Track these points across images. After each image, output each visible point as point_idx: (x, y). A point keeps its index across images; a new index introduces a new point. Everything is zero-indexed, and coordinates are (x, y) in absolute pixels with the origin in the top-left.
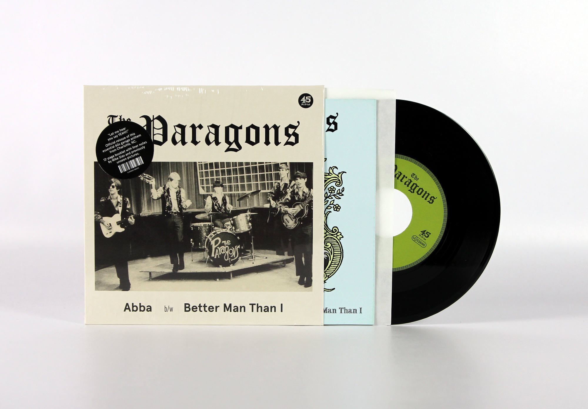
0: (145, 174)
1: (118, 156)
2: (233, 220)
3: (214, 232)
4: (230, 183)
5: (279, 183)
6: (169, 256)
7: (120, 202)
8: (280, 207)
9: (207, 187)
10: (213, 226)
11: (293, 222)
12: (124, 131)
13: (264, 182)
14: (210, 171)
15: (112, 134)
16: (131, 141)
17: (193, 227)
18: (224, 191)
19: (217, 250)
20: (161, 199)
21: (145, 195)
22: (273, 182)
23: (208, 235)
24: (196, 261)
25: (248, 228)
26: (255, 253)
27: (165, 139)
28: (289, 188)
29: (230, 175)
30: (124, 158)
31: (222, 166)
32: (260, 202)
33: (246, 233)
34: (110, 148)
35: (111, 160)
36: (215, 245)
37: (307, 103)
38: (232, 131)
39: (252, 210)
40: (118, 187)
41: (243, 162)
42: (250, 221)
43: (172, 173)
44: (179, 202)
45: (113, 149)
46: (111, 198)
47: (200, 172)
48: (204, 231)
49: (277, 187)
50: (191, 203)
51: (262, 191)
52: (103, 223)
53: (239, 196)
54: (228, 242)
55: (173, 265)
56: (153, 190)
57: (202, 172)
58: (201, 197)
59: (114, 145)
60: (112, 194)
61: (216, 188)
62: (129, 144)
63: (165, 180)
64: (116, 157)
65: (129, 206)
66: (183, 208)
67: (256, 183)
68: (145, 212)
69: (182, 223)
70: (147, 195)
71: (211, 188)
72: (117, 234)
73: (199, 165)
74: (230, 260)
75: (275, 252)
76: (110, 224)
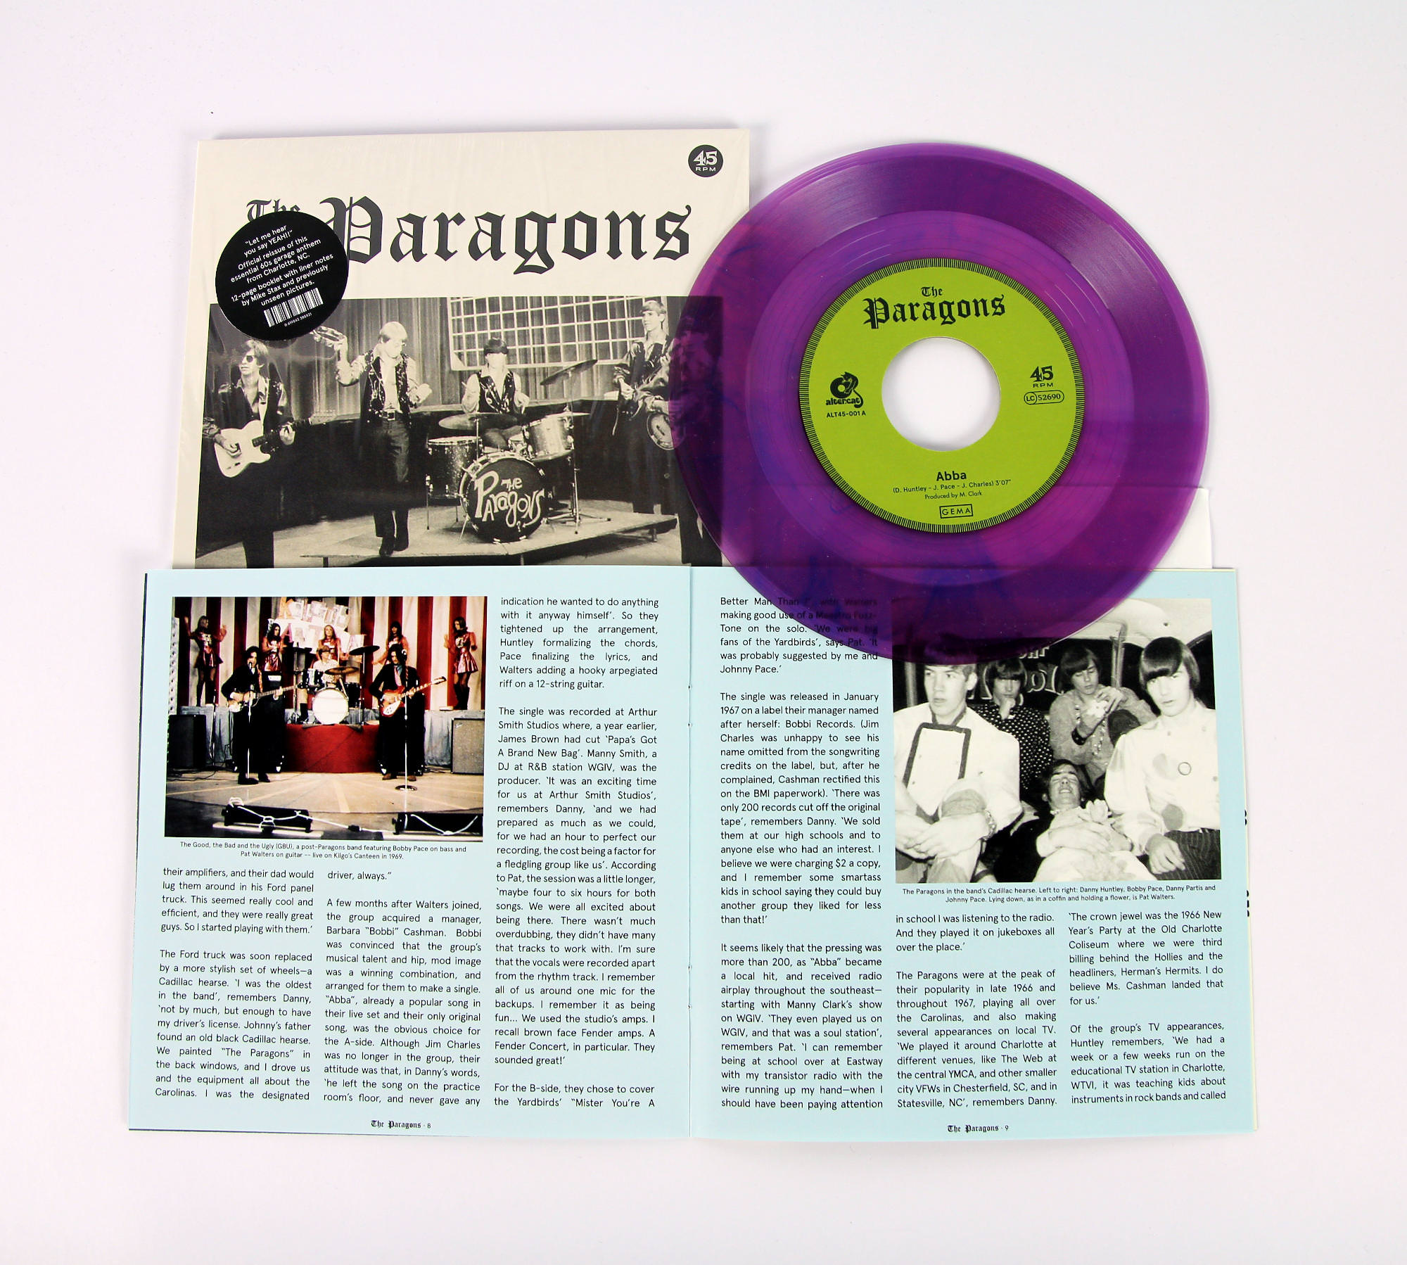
1: (265, 290)
3: (484, 458)
4: (525, 344)
5: (641, 344)
6: (373, 517)
7: (264, 393)
8: (644, 398)
9: (468, 354)
10: (481, 446)
12: (282, 233)
13: (606, 341)
14: (479, 318)
15: (254, 242)
16: (297, 254)
17: (433, 447)
18: (509, 364)
19: (489, 501)
20: (359, 384)
21: (323, 376)
23: (467, 467)
24: (437, 528)
25: (566, 449)
26: (581, 507)
27: (376, 247)
28: (664, 355)
29: (524, 326)
30: (279, 292)
31: (507, 306)
32: (595, 388)
33: (560, 461)
34: (249, 272)
35: (248, 297)
36: (485, 489)
37: (709, 166)
38: (531, 228)
39: (576, 407)
40: (261, 358)
41: (556, 298)
42: (570, 433)
43: (389, 324)
44: (403, 389)
45: (255, 274)
46: (243, 385)
47: (453, 320)
48: (459, 456)
49: (637, 353)
50: (431, 391)
51: (600, 362)
52: (220, 444)
53: (545, 375)
54: (517, 483)
55: (381, 538)
56: (342, 365)
57: (459, 321)
58: (455, 377)
59: (259, 264)
60: (247, 376)
61: (489, 357)
62: (292, 262)
64: (259, 292)
65: (282, 403)
66: (411, 403)
67: (586, 345)
68: (322, 414)
69: (407, 439)
70: (327, 376)
72: (252, 467)
73: (452, 304)
74: (521, 526)
75: (631, 505)
76: (237, 445)
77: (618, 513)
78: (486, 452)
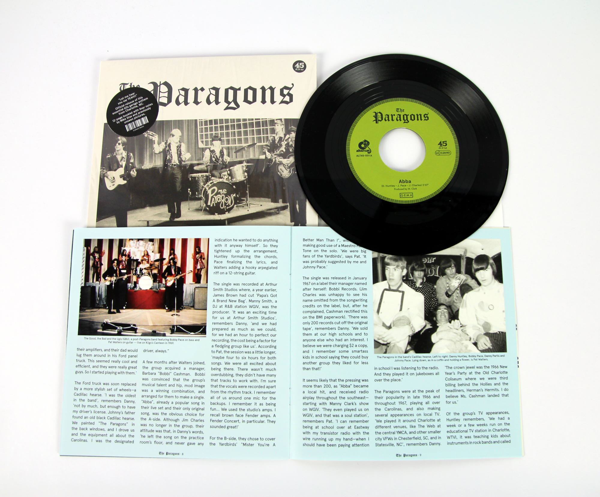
0: (149, 132)
1: (126, 117)
2: (230, 170)
3: (211, 181)
4: (228, 137)
5: (274, 137)
6: (167, 205)
7: (124, 157)
8: (275, 158)
9: (206, 141)
10: (210, 177)
11: (288, 171)
12: (133, 96)
13: (260, 136)
14: (210, 127)
15: (122, 99)
16: (138, 103)
17: (191, 177)
18: (222, 145)
19: (213, 198)
20: (162, 153)
21: (148, 150)
22: (268, 136)
23: (205, 185)
24: (193, 209)
25: (244, 178)
26: (250, 200)
27: (170, 101)
28: (283, 141)
29: (228, 130)
30: (131, 118)
31: (221, 122)
32: (256, 154)
33: (242, 183)
34: (120, 111)
35: (119, 120)
36: (212, 194)
37: (301, 68)
38: (231, 92)
41: (240, 119)
42: (246, 171)
43: (174, 130)
44: (179, 155)
45: (122, 111)
46: (116, 154)
47: (200, 128)
48: (201, 181)
49: (272, 140)
50: (190, 156)
51: (258, 144)
52: (107, 177)
54: (224, 191)
55: (170, 213)
56: (156, 146)
57: (202, 128)
58: (200, 150)
59: (123, 108)
61: (214, 142)
62: (137, 106)
63: (167, 137)
64: (124, 118)
66: (183, 160)
67: (252, 137)
68: (147, 165)
69: (181, 174)
70: (149, 150)
71: (209, 142)
72: (119, 186)
73: (199, 122)
74: (226, 208)
76: (114, 177)
78: (212, 179)
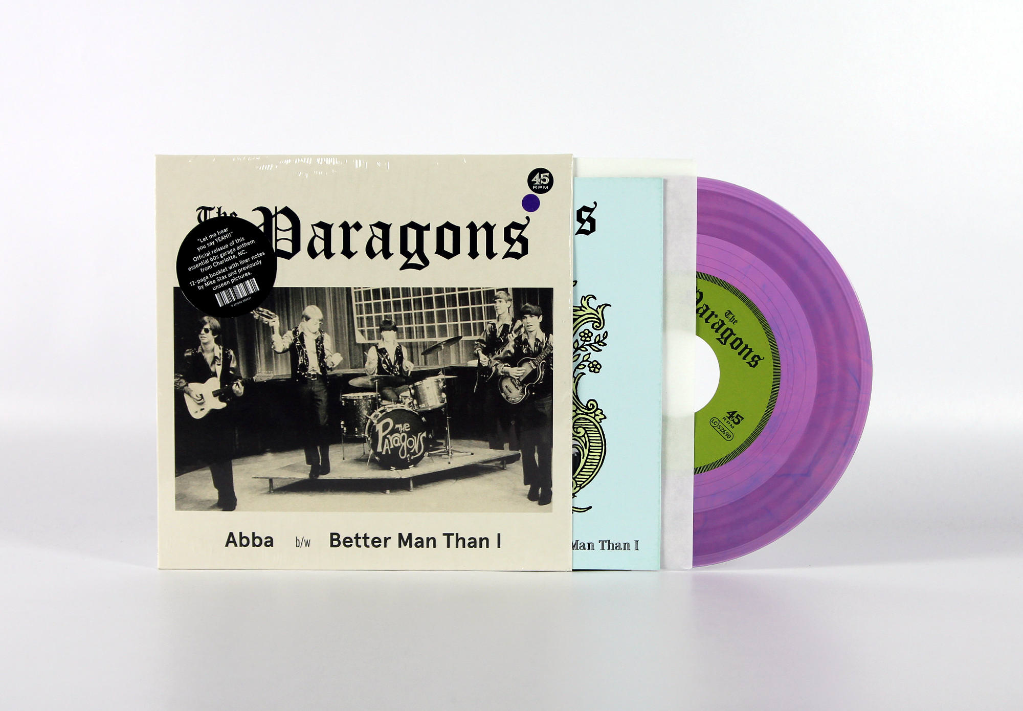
39: (447, 371)
40: (215, 331)
53: (424, 347)
60: (205, 344)
65: (233, 365)
75: (488, 443)
77: (479, 449)
